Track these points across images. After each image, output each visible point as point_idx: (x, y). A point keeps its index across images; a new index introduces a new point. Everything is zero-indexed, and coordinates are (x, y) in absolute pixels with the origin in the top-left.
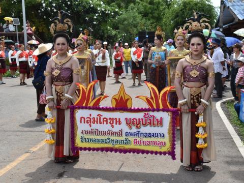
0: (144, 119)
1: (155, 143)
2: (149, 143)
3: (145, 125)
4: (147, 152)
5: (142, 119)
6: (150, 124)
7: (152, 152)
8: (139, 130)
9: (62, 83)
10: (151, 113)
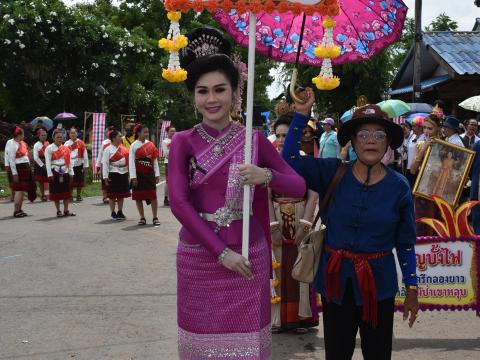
0: (432, 255)
1: (450, 292)
2: (440, 293)
3: (433, 264)
4: (438, 307)
5: (429, 255)
6: (442, 261)
7: (446, 307)
8: (425, 273)
9: (291, 200)
10: (443, 245)
